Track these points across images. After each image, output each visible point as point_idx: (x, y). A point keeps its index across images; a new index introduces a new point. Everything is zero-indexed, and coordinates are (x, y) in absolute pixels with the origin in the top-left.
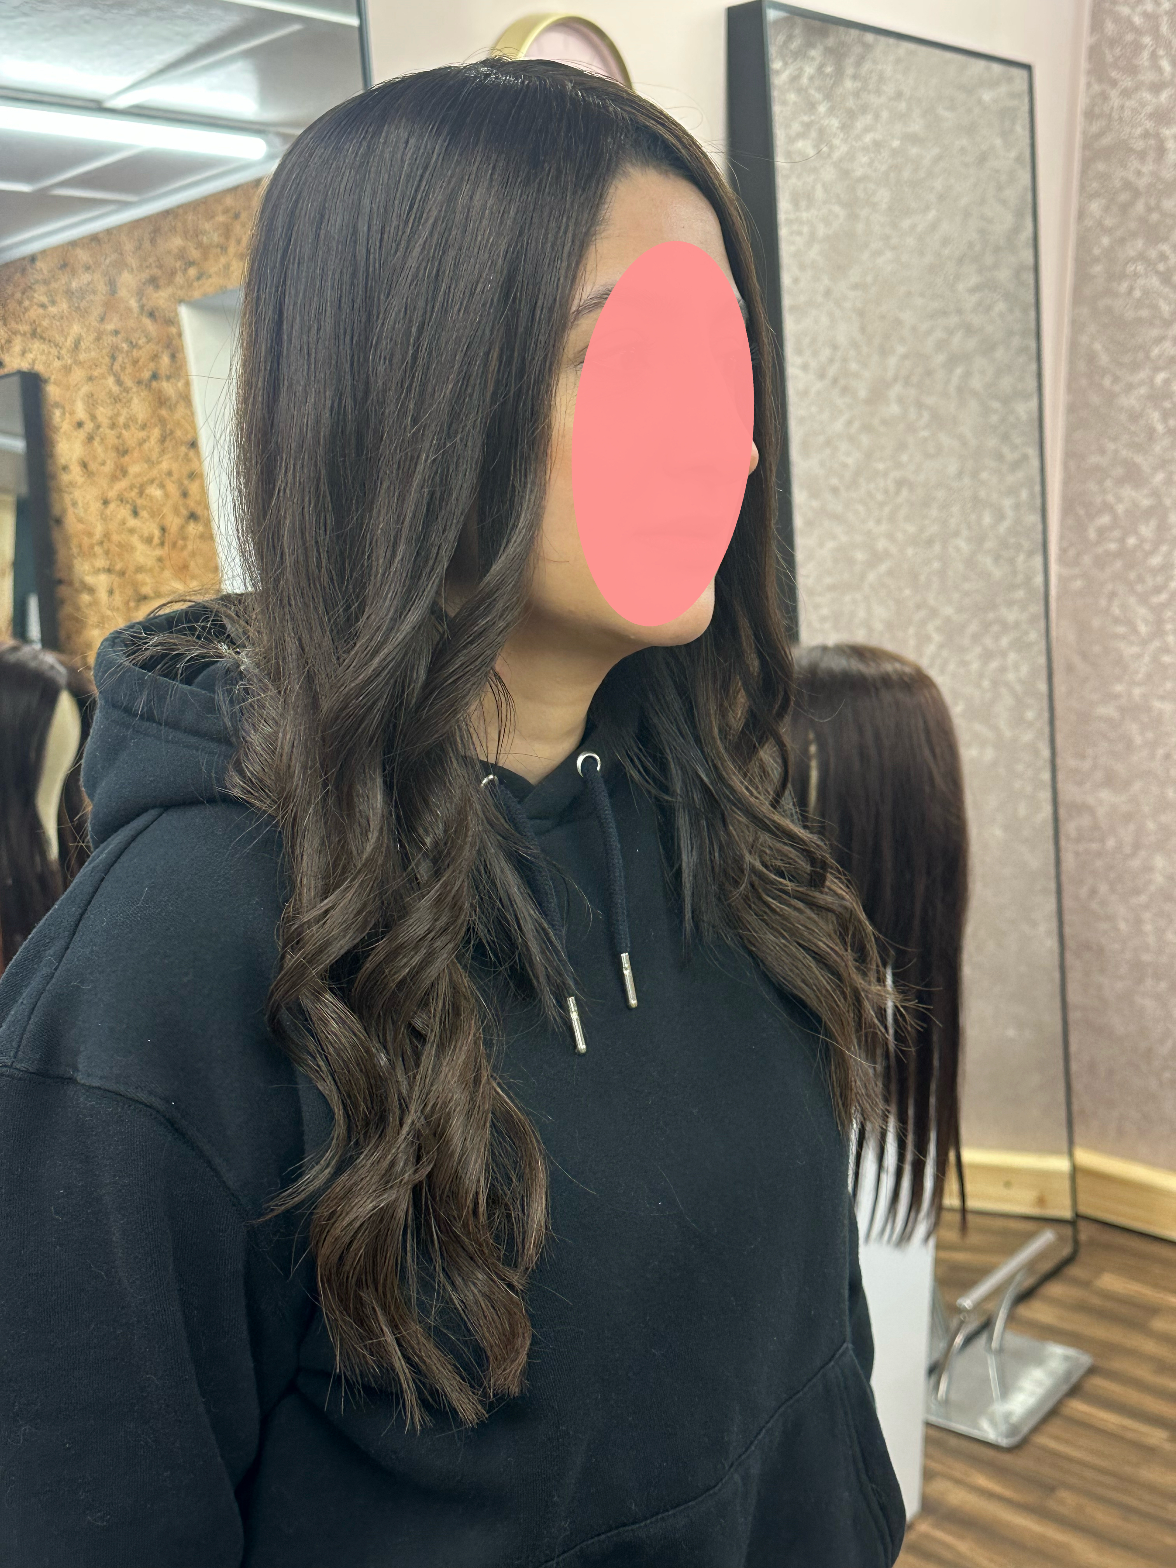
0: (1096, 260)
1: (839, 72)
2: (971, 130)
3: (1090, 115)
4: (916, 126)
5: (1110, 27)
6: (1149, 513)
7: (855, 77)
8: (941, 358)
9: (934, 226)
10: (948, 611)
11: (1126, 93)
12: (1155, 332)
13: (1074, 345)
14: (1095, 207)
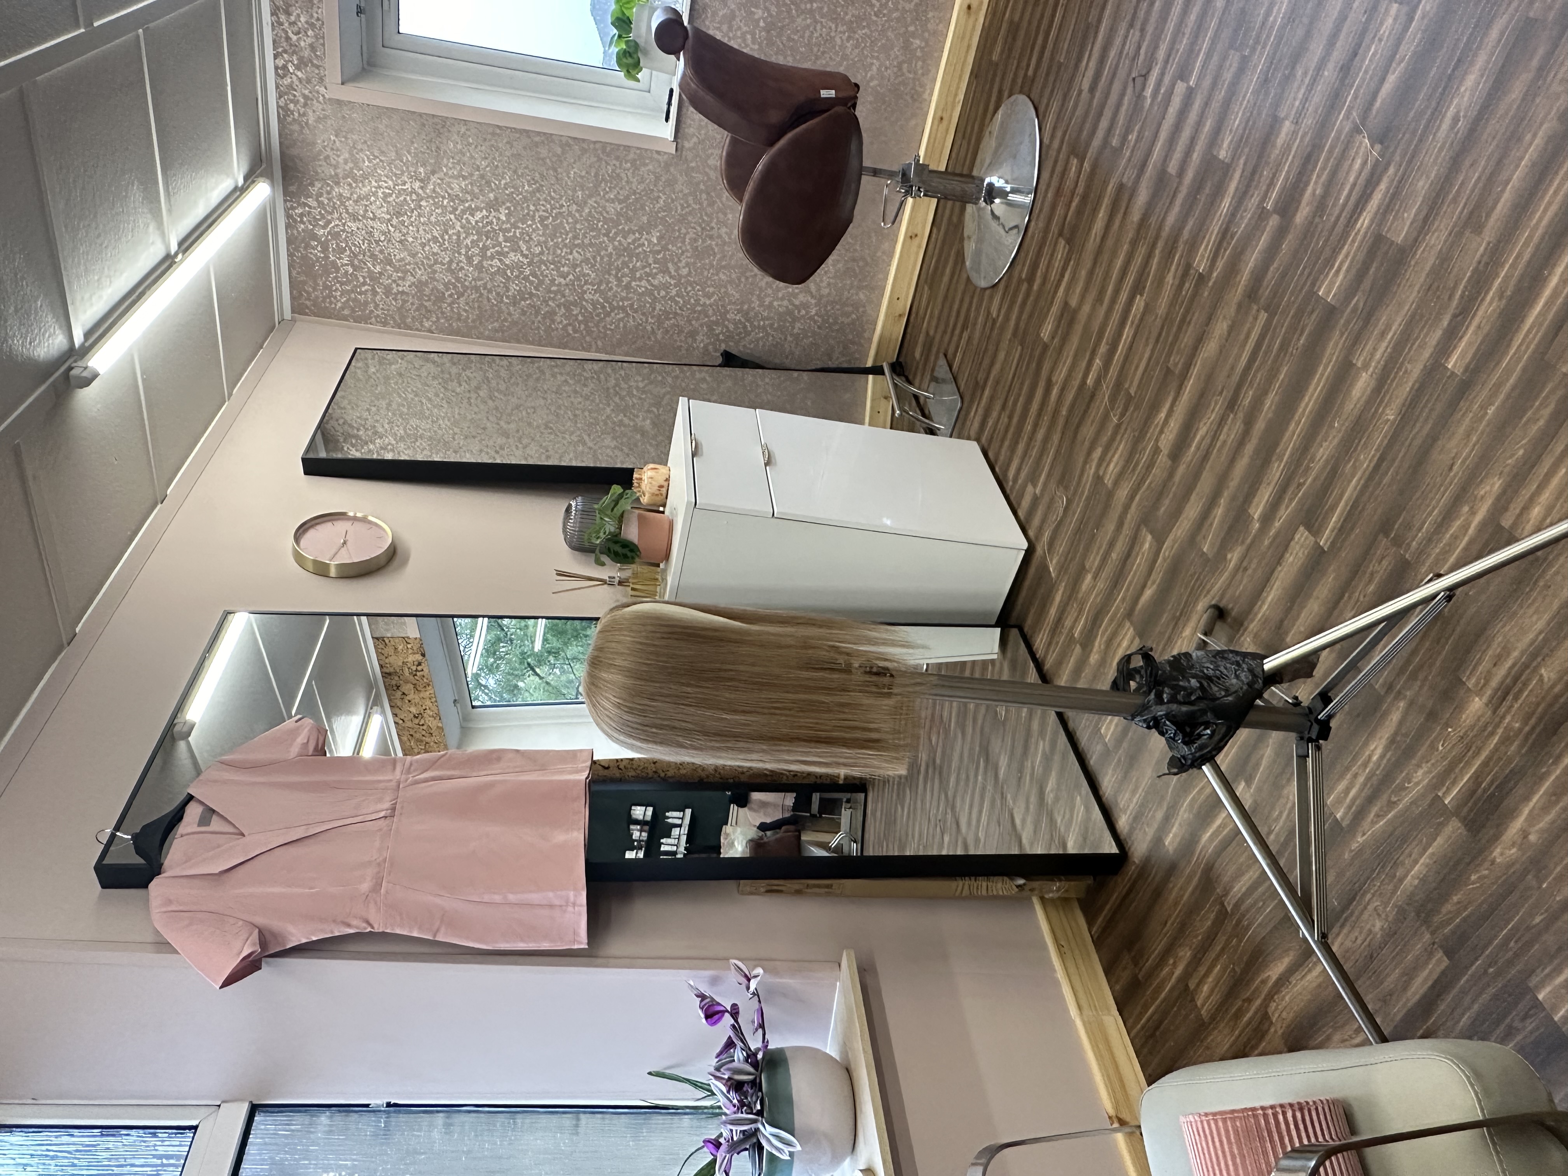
0: (451, 325)
1: (357, 437)
2: (387, 378)
3: (385, 324)
4: (383, 403)
5: (346, 312)
6: (568, 309)
7: (358, 430)
8: (490, 403)
9: (430, 400)
10: (608, 410)
11: (376, 306)
12: (485, 302)
13: (489, 338)
14: (427, 324)
